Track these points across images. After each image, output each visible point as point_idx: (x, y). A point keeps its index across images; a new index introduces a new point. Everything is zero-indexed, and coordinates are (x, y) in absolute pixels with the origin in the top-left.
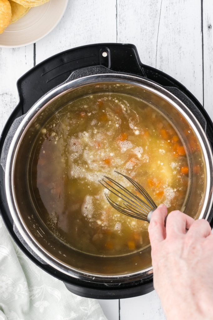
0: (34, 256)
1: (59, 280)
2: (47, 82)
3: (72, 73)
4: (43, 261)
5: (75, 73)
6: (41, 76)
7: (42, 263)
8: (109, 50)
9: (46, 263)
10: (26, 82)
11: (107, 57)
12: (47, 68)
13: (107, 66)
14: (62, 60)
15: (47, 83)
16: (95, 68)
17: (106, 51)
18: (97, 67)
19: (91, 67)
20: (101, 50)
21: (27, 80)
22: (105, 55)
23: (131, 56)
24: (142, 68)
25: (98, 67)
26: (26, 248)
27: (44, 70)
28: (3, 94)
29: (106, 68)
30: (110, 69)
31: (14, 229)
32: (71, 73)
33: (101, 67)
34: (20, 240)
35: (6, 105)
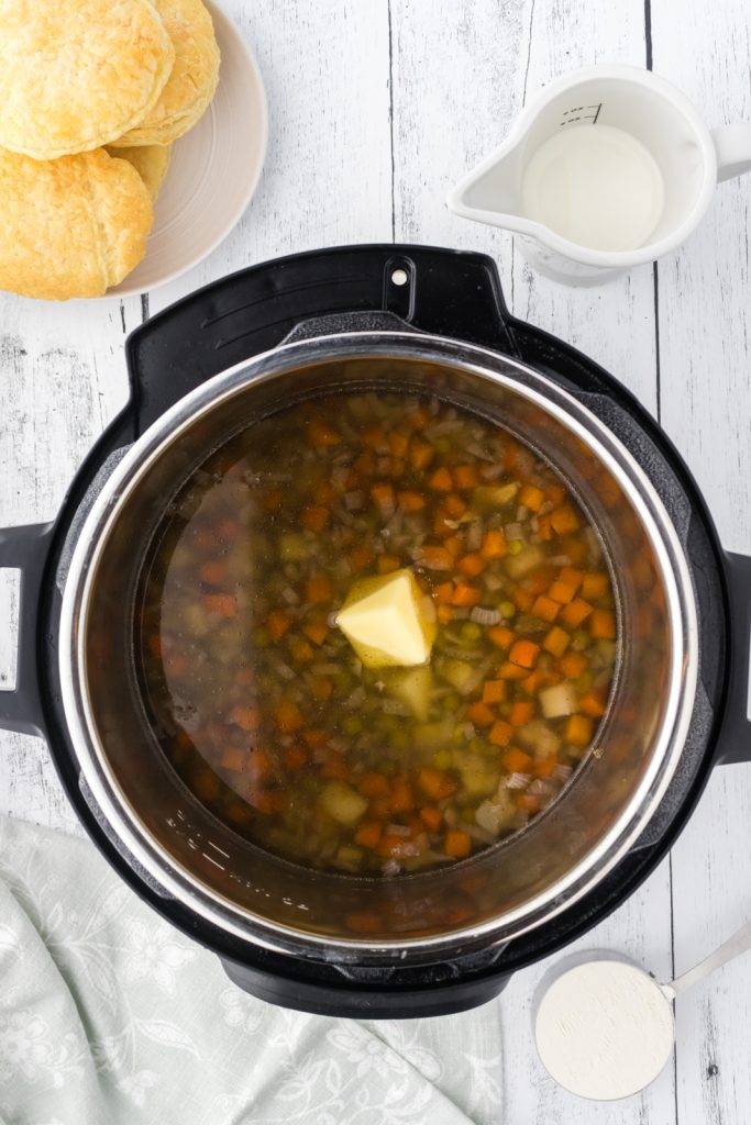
0: (135, 870)
1: (206, 947)
2: (217, 346)
3: (296, 328)
4: (162, 888)
5: (304, 326)
6: (202, 326)
7: (159, 893)
8: (413, 266)
9: (170, 894)
10: (154, 343)
11: (407, 285)
12: (222, 304)
13: (404, 314)
14: (269, 285)
15: (219, 348)
16: (365, 316)
17: (406, 269)
18: (373, 314)
19: (356, 313)
20: (389, 262)
21: (157, 335)
22: (399, 278)
23: (479, 288)
24: (511, 329)
25: (378, 314)
26: (114, 844)
27: (212, 311)
28: (49, 354)
29: (399, 319)
30: (412, 323)
31: (81, 784)
32: (292, 327)
33: (384, 315)
34: (97, 818)
35: (59, 386)
